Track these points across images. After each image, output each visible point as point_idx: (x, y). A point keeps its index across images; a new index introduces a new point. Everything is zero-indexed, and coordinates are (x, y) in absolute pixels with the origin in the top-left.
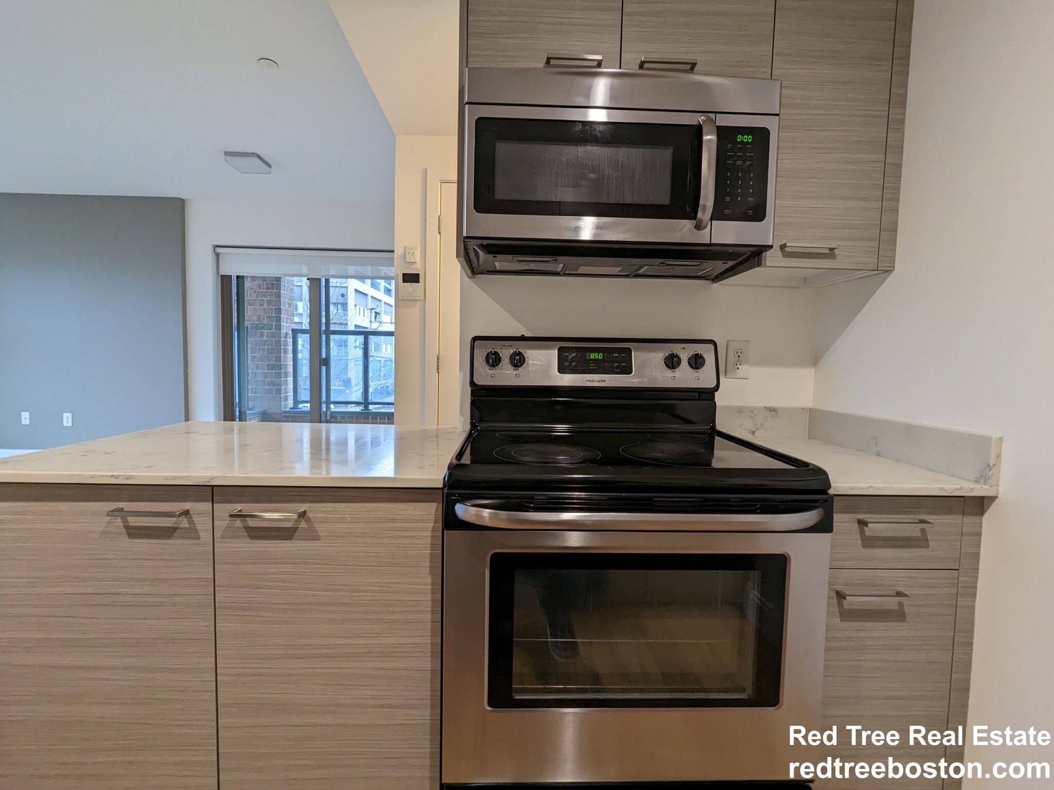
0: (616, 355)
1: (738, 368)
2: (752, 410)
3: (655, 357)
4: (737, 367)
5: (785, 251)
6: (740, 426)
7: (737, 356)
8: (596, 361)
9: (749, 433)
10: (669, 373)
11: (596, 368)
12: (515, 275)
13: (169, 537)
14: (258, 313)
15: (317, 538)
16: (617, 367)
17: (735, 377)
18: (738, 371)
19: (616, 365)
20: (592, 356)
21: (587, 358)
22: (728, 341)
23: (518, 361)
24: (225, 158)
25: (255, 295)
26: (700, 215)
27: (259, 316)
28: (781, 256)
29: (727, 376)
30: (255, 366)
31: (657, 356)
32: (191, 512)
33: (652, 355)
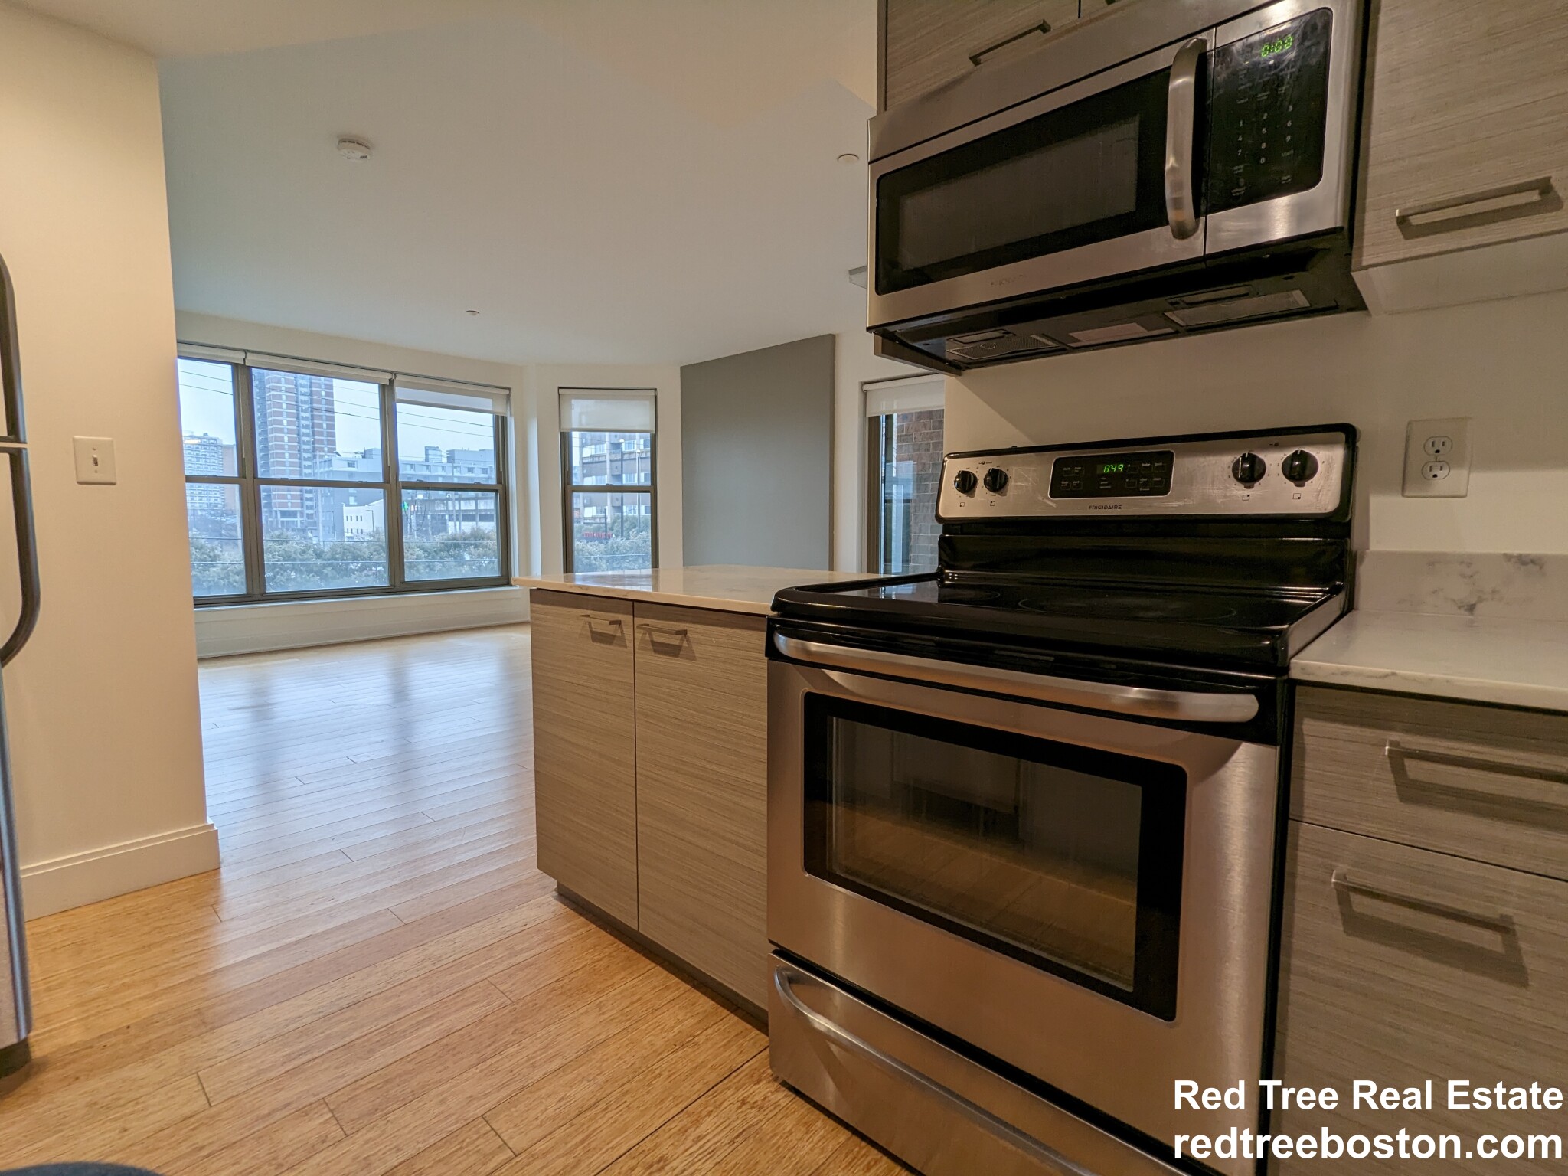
0: (1146, 465)
1: (1435, 476)
2: (1467, 561)
3: (1216, 463)
4: (1433, 473)
5: (1410, 225)
6: (1435, 592)
7: (1432, 451)
8: (1111, 476)
9: (1460, 608)
10: (1239, 490)
11: (1109, 487)
12: (1011, 362)
13: (611, 643)
14: (923, 461)
15: (693, 658)
16: (1145, 484)
17: (1429, 494)
18: (1435, 480)
19: (1144, 482)
20: (1107, 469)
21: (1098, 472)
22: (1409, 423)
23: (997, 482)
24: (850, 278)
25: (920, 438)
26: (1171, 214)
27: (924, 464)
28: (1401, 236)
29: (1406, 494)
30: (918, 528)
31: (1222, 463)
32: (623, 624)
33: (1212, 460)
